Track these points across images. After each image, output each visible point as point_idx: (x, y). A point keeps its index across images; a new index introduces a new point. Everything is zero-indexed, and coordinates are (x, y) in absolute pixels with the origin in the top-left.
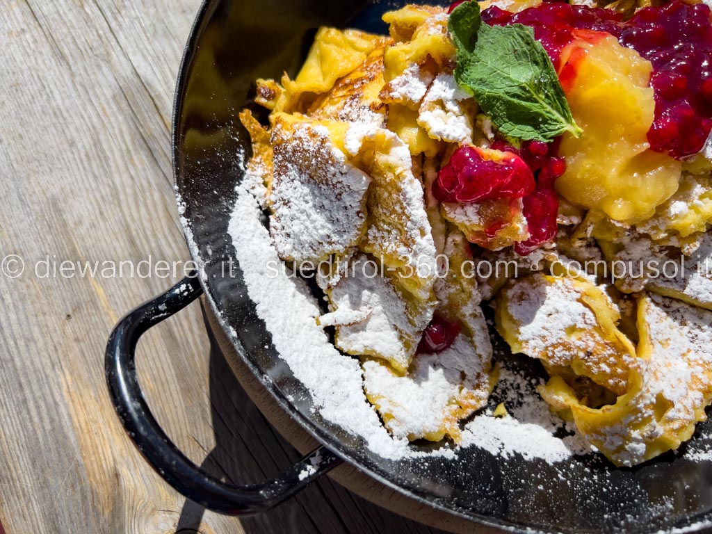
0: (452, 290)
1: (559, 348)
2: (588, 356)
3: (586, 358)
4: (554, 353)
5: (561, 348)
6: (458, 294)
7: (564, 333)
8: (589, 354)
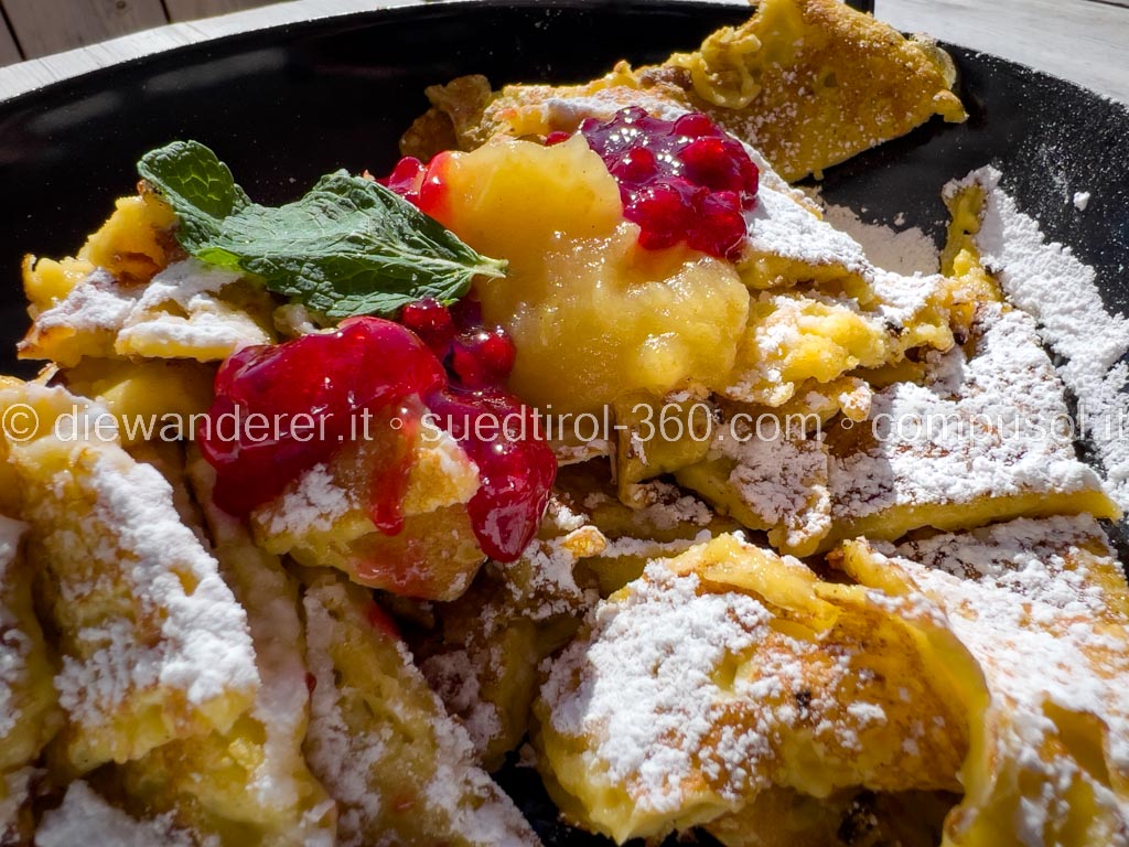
0: (376, 753)
1: (724, 737)
2: (806, 705)
3: (805, 712)
4: (721, 762)
5: (728, 732)
6: (398, 754)
7: (714, 688)
8: (804, 698)
